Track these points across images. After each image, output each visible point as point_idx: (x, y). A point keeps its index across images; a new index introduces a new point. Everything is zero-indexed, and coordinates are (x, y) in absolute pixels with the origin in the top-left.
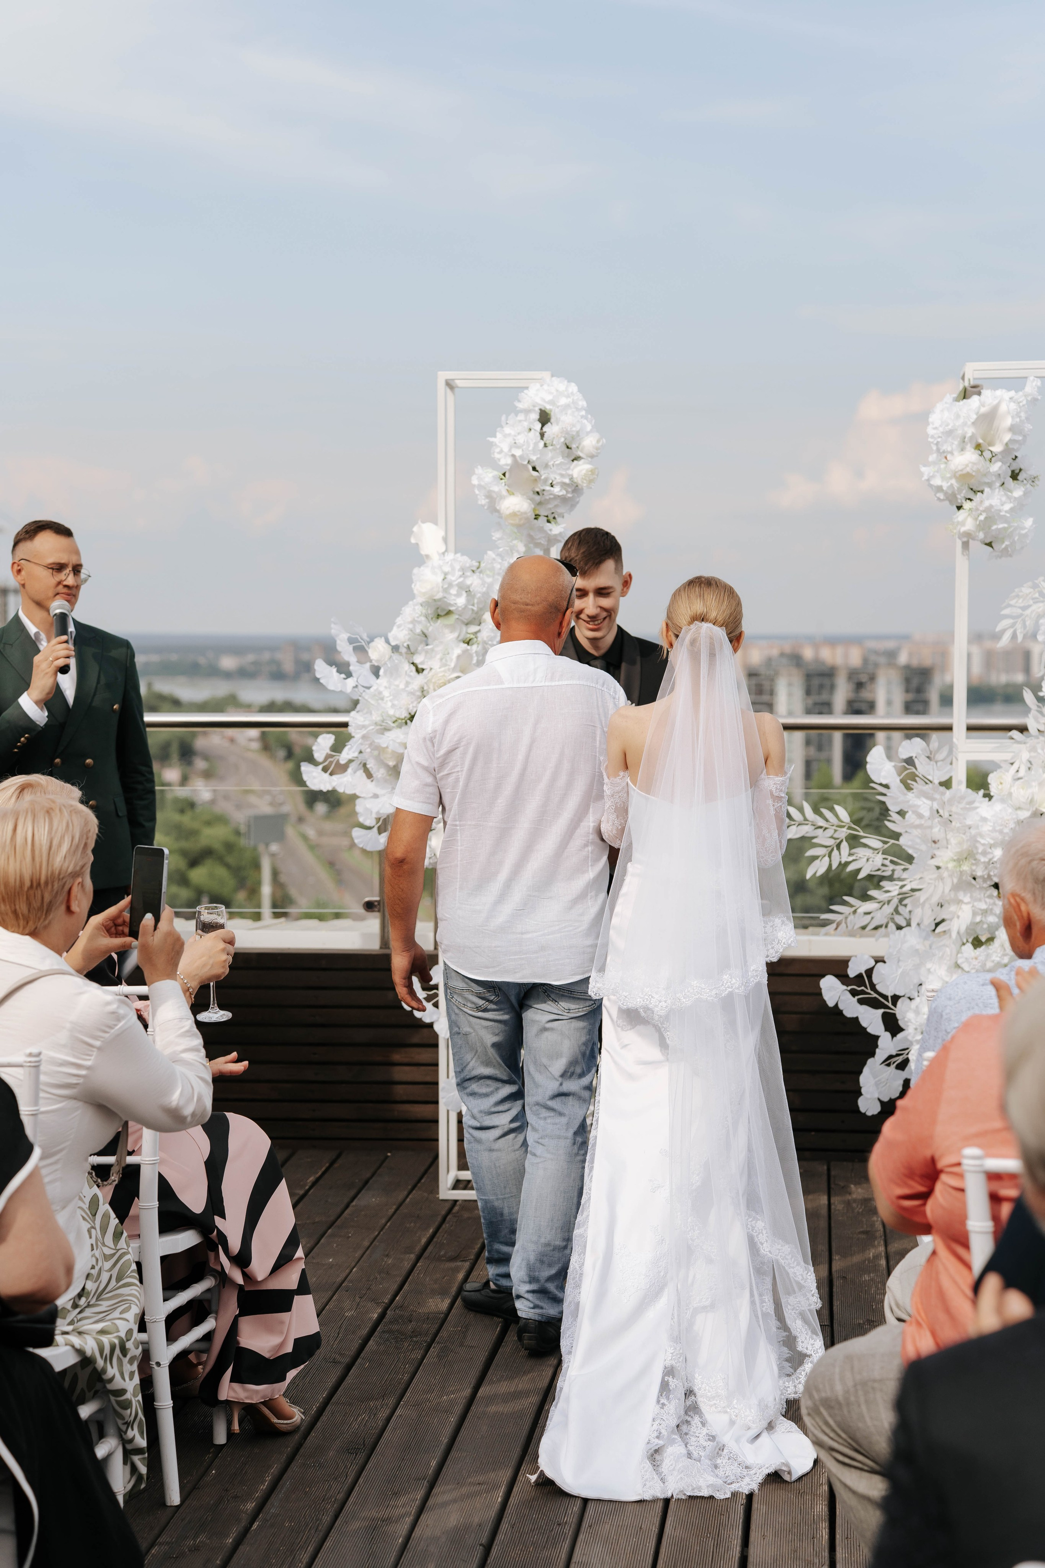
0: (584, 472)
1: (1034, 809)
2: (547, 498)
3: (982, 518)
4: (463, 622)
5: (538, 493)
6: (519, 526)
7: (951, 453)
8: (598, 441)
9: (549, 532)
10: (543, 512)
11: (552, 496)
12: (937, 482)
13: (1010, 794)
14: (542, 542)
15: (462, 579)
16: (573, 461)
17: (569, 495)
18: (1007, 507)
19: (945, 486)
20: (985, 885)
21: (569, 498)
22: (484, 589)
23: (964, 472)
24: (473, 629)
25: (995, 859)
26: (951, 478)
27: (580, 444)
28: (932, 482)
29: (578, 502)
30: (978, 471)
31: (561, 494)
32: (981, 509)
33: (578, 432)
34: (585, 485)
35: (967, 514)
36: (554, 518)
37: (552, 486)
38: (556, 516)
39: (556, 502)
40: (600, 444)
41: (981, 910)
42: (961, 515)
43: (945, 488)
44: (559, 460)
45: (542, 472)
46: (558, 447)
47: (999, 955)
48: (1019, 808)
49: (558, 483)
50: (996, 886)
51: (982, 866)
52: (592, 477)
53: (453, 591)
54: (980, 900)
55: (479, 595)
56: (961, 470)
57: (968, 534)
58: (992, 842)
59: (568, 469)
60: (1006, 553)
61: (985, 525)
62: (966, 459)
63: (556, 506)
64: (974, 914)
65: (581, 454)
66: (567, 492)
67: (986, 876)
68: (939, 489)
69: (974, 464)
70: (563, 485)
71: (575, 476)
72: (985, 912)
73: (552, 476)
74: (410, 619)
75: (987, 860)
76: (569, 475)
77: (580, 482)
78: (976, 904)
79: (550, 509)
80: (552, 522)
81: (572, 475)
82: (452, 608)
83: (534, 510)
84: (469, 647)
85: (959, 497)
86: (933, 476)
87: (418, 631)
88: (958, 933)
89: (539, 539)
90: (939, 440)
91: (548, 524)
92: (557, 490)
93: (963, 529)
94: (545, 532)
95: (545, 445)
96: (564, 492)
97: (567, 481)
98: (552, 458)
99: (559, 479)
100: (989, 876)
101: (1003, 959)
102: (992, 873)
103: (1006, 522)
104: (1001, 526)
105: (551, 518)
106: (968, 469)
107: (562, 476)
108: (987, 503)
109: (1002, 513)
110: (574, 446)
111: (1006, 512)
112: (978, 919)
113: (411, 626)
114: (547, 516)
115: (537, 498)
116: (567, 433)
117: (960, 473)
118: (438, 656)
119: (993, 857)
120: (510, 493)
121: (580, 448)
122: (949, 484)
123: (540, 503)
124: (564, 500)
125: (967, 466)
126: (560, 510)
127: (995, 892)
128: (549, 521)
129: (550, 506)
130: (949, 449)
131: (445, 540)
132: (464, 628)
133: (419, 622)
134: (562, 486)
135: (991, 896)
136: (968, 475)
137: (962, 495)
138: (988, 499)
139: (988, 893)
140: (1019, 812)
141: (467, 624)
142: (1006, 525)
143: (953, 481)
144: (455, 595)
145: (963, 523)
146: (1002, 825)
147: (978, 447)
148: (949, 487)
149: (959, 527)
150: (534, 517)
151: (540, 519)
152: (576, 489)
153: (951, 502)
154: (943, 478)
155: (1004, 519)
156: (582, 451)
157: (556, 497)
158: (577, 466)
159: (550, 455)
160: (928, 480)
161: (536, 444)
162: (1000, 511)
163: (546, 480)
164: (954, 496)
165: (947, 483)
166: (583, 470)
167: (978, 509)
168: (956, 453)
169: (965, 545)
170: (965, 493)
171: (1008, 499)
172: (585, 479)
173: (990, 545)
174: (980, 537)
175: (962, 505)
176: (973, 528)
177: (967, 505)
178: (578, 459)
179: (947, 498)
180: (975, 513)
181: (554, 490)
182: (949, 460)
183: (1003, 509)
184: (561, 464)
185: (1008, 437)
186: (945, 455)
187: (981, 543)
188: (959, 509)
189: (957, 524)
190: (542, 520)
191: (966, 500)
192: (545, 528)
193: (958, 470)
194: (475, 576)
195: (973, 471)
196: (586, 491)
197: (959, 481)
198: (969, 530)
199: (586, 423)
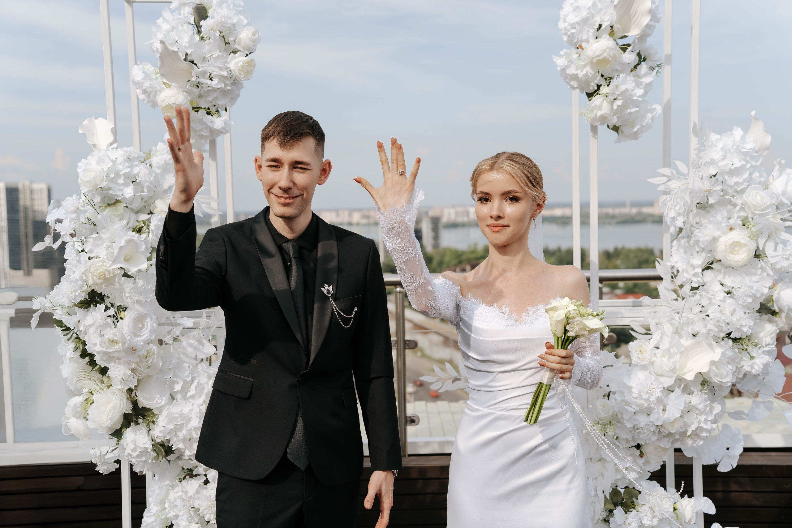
0: (241, 64)
1: (676, 376)
2: (206, 90)
3: (618, 102)
4: (131, 211)
5: (196, 86)
7: (587, 41)
8: (254, 34)
9: (212, 123)
10: (203, 105)
11: (209, 88)
12: (572, 71)
13: (652, 363)
14: (204, 134)
15: (129, 170)
16: (230, 54)
17: (228, 88)
18: (640, 92)
19: (581, 74)
20: (628, 446)
21: (228, 90)
23: (602, 58)
24: (144, 217)
25: (641, 425)
26: (585, 66)
27: (236, 38)
28: (567, 72)
29: (238, 96)
30: (614, 57)
31: (219, 87)
32: (617, 93)
33: (234, 25)
34: (243, 76)
35: (603, 98)
36: (216, 111)
37: (211, 79)
38: (219, 110)
39: (215, 95)
40: (256, 37)
42: (597, 100)
43: (580, 76)
44: (217, 54)
45: (200, 65)
46: (215, 40)
47: (649, 518)
48: (661, 375)
49: (216, 76)
50: (638, 447)
51: (627, 430)
52: (249, 70)
53: (121, 181)
55: (146, 184)
56: (598, 56)
57: (603, 119)
58: (638, 409)
59: (226, 62)
60: (635, 136)
62: (603, 46)
63: (216, 98)
65: (239, 48)
66: (226, 85)
67: (630, 439)
68: (575, 77)
69: (611, 49)
70: (222, 77)
71: (232, 68)
73: (209, 70)
74: (72, 209)
75: (632, 426)
76: (226, 68)
77: (237, 74)
79: (211, 102)
80: (214, 115)
81: (230, 68)
82: (120, 199)
83: (193, 101)
84: (137, 236)
85: (592, 84)
86: (568, 67)
87: (83, 219)
89: (201, 130)
90: (573, 31)
91: (209, 116)
92: (215, 83)
93: (599, 113)
94: (205, 123)
95: (202, 38)
96: (222, 85)
97: (225, 73)
98: (210, 51)
99: (216, 72)
100: (633, 438)
101: (652, 521)
103: (637, 106)
104: (634, 110)
105: (213, 110)
106: (605, 55)
107: (221, 69)
108: (623, 88)
109: (634, 98)
110: (231, 39)
111: (639, 97)
113: (74, 216)
114: (208, 109)
115: (195, 90)
116: (223, 26)
117: (597, 58)
118: (105, 245)
119: (639, 423)
120: (167, 85)
121: (237, 41)
122: (584, 72)
123: (200, 96)
124: (224, 92)
125: (605, 52)
126: (221, 102)
127: (638, 452)
128: (209, 113)
129: (210, 99)
130: (585, 37)
131: (114, 132)
133: (85, 212)
134: (220, 79)
135: (632, 455)
136: (605, 61)
137: (596, 82)
138: (622, 84)
139: (630, 453)
140: (662, 379)
142: (638, 109)
143: (588, 70)
144: (122, 184)
145: (600, 108)
146: (648, 393)
147: (612, 33)
148: (584, 75)
149: (595, 111)
152: (235, 82)
153: (582, 90)
154: (577, 68)
155: (636, 104)
156: (238, 44)
157: (214, 90)
158: (233, 58)
159: (207, 47)
160: (564, 70)
161: (192, 38)
162: (631, 95)
163: (204, 73)
164: (587, 83)
165: (582, 71)
166: (240, 62)
167: (614, 93)
168: (592, 40)
169: (594, 129)
170: (598, 80)
171: (638, 85)
172: (243, 71)
173: (616, 129)
174: (614, 121)
175: (596, 91)
176: (609, 112)
177: (604, 90)
178: (235, 52)
179: (580, 86)
180: (611, 98)
181: (211, 83)
182: (582, 49)
183: (635, 95)
184: (218, 57)
185: (646, 20)
186: (579, 44)
187: (608, 127)
188: (590, 95)
189: (593, 108)
190: (202, 112)
191: (599, 86)
192: (204, 120)
193: (594, 56)
194: (142, 166)
195: (610, 56)
196: (245, 83)
197: (592, 69)
198: (605, 114)
199: (242, 17)
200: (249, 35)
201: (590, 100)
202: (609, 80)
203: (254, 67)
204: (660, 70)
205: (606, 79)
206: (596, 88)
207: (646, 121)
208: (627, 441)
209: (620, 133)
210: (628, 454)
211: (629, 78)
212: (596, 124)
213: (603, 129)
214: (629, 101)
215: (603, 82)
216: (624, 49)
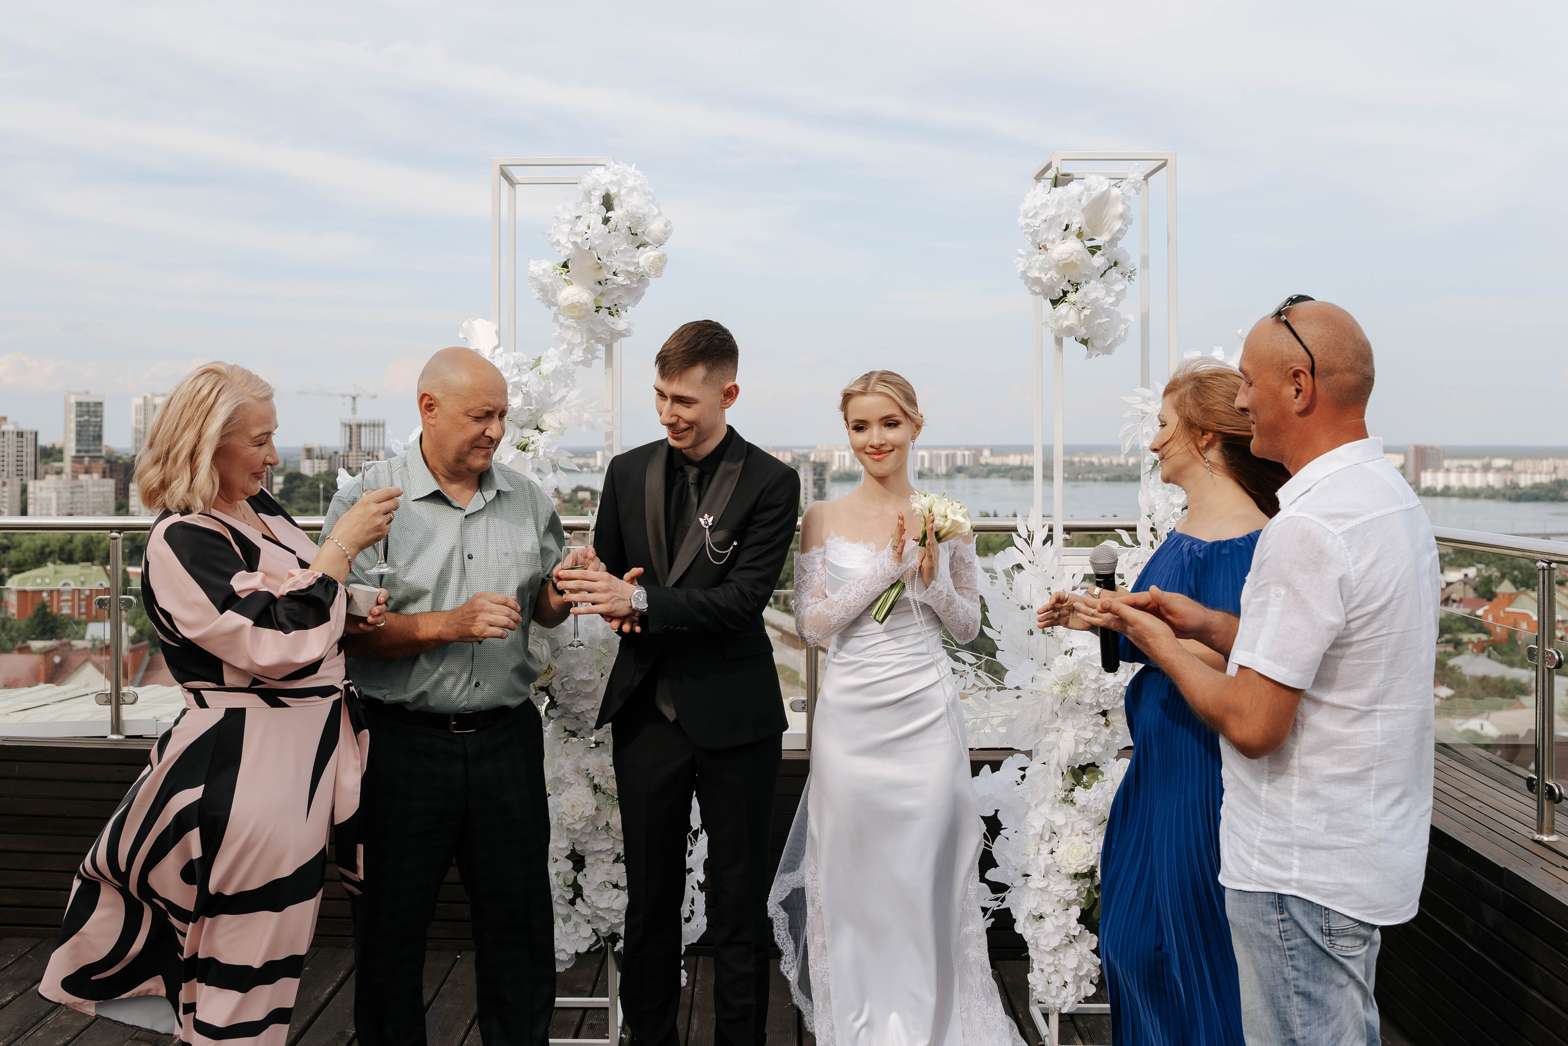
0: (651, 259)
2: (610, 288)
3: (1087, 312)
4: (518, 425)
5: (600, 283)
6: (579, 319)
7: (1053, 242)
9: (611, 325)
10: (605, 304)
11: (614, 286)
12: (1035, 274)
14: (604, 337)
15: (517, 377)
16: (638, 247)
17: (633, 285)
18: (1110, 300)
19: (1045, 278)
20: (1093, 712)
21: (633, 287)
22: (542, 388)
23: (1069, 261)
25: (1108, 687)
26: (1049, 269)
27: (646, 229)
28: (1029, 274)
29: (643, 294)
30: (1082, 260)
31: (625, 283)
32: (1086, 302)
33: (644, 216)
34: (652, 273)
35: (1070, 306)
36: (617, 311)
37: (616, 275)
38: (619, 309)
39: (618, 293)
40: (668, 228)
41: (1085, 739)
42: (1063, 308)
43: (1044, 280)
44: (623, 246)
45: (605, 259)
46: (624, 231)
49: (622, 271)
50: (1104, 713)
51: (1091, 692)
52: (659, 265)
54: (1085, 728)
56: (1065, 259)
57: (1069, 331)
59: (634, 256)
60: (1108, 350)
61: (1087, 322)
62: (1070, 248)
63: (620, 297)
64: (1077, 743)
65: (648, 240)
66: (632, 282)
67: (1095, 704)
68: (1037, 281)
69: (1079, 252)
70: (629, 274)
71: (642, 264)
72: (1088, 742)
73: (616, 265)
76: (635, 263)
77: (646, 270)
78: (1080, 732)
79: (613, 300)
80: (616, 316)
81: (637, 263)
83: (595, 300)
84: (524, 453)
85: (1058, 290)
86: (1030, 268)
88: (1058, 764)
89: (602, 333)
90: (1037, 229)
91: (611, 317)
92: (620, 279)
93: (1066, 324)
94: (607, 324)
95: (609, 231)
96: (628, 282)
97: (632, 269)
98: (616, 244)
99: (622, 267)
100: (1098, 703)
102: (1102, 701)
103: (1108, 316)
104: (1103, 321)
105: (613, 310)
106: (1073, 258)
107: (627, 264)
108: (1093, 296)
109: (1105, 307)
110: (639, 231)
111: (1110, 305)
112: (1081, 749)
114: (609, 308)
115: (599, 288)
116: (633, 216)
117: (1064, 262)
119: (1105, 684)
120: (569, 283)
121: (646, 233)
122: (1049, 276)
123: (602, 294)
124: (628, 290)
125: (1072, 254)
126: (625, 300)
127: (1103, 720)
128: (611, 314)
129: (613, 297)
130: (1051, 237)
131: (498, 333)
132: (518, 430)
134: (626, 275)
135: (1096, 724)
136: (1071, 265)
137: (1062, 287)
138: (1091, 291)
139: (1094, 720)
141: (522, 428)
142: (1109, 319)
143: (1053, 274)
145: (1066, 318)
147: (1080, 235)
148: (1048, 279)
149: (1060, 322)
150: (595, 309)
151: (601, 311)
152: (643, 277)
153: (1045, 296)
154: (1041, 269)
155: (1106, 314)
156: (648, 237)
157: (619, 287)
158: (643, 252)
159: (614, 241)
160: (1024, 272)
162: (1102, 304)
163: (610, 268)
164: (1052, 288)
165: (1046, 274)
166: (651, 256)
167: (1083, 302)
168: (1058, 242)
169: (1059, 341)
170: (1065, 286)
171: (1108, 292)
172: (653, 267)
173: (1084, 342)
174: (1083, 332)
175: (1061, 298)
176: (1076, 323)
177: (1071, 297)
178: (643, 245)
179: (1043, 291)
180: (1079, 306)
181: (617, 280)
182: (1046, 249)
183: (1106, 303)
184: (625, 250)
185: (1118, 225)
186: (1043, 244)
187: (1076, 339)
188: (1054, 303)
189: (1059, 317)
190: (603, 312)
191: (1065, 293)
192: (606, 321)
193: (1061, 259)
194: (531, 373)
195: (1079, 260)
196: (652, 280)
197: (1058, 273)
198: (1072, 324)
199: (652, 205)
200: (661, 227)
201: (1054, 308)
202: (1076, 287)
203: (666, 263)
204: (1133, 277)
205: (1073, 285)
206: (1062, 295)
207: (1119, 333)
208: (1091, 707)
209: (1090, 347)
210: (1091, 723)
211: (1099, 285)
212: (1062, 336)
213: (1069, 342)
214: (1098, 310)
215: (1069, 288)
216: (1093, 250)
